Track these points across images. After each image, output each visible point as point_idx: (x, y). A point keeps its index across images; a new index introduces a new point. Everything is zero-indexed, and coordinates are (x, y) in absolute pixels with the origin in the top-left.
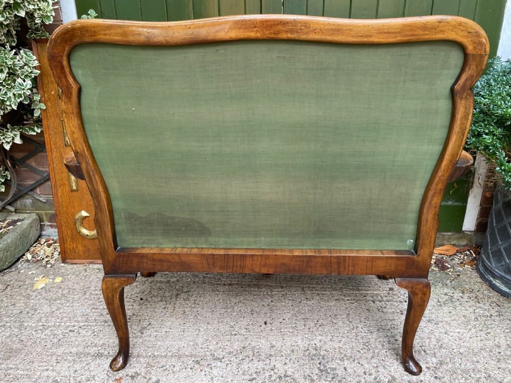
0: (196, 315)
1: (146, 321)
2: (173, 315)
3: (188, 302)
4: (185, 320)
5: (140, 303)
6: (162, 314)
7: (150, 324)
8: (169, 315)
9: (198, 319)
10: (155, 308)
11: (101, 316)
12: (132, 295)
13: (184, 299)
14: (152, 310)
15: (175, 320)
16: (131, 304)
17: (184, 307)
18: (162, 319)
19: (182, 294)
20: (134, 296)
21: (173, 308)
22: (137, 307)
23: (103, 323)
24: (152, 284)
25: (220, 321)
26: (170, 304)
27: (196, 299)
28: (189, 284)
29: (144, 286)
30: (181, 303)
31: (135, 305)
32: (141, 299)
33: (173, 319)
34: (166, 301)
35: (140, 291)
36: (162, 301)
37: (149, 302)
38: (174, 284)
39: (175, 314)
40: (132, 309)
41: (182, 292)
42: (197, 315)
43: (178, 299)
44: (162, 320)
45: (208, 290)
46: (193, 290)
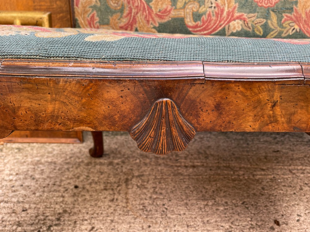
0: (164, 211)
1: (86, 222)
2: (128, 211)
3: (145, 191)
4: (150, 220)
5: (75, 194)
6: (111, 210)
7: (93, 228)
8: (121, 212)
9: (169, 218)
10: (97, 200)
11: (13, 215)
12: (61, 181)
13: (138, 186)
14: (93, 203)
15: (133, 221)
16: (60, 194)
17: (141, 199)
18: (112, 218)
19: (134, 180)
20: (65, 182)
21: (125, 201)
22: (69, 200)
23: (14, 227)
24: (90, 167)
25: (205, 221)
26: (119, 193)
27: (154, 186)
28: (139, 166)
29: (79, 170)
30: (134, 192)
31: (66, 195)
32: (76, 187)
33: (129, 218)
34: (112, 190)
35: (74, 175)
36: (106, 189)
37: (88, 191)
38: (120, 166)
39: (131, 210)
40: (62, 202)
41: (133, 177)
42: (164, 209)
43: (130, 187)
44: (112, 221)
45: (167, 174)
46: (147, 173)
